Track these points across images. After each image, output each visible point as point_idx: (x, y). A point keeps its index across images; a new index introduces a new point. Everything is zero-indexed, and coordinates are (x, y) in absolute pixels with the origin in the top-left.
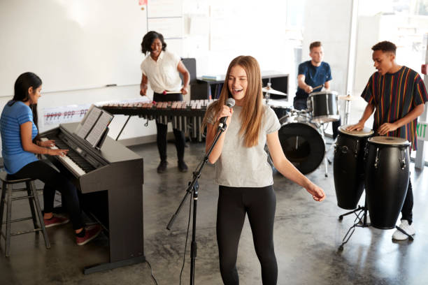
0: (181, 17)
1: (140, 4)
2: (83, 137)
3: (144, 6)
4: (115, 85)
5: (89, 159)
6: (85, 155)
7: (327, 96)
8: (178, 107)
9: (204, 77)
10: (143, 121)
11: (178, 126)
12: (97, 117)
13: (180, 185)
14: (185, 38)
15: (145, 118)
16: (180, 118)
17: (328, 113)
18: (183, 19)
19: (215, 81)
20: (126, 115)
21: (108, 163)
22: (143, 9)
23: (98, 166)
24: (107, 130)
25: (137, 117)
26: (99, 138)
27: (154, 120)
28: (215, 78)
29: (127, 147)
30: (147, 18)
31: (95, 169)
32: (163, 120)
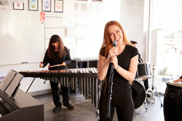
0: (62, 28)
1: (41, 20)
2: (3, 90)
3: (43, 21)
4: (27, 63)
5: (6, 105)
6: (4, 103)
7: (145, 65)
8: (63, 72)
9: (74, 58)
10: (42, 80)
11: (63, 83)
12: (13, 77)
13: (64, 118)
14: (64, 38)
15: (44, 79)
16: (65, 78)
17: (146, 74)
18: (63, 29)
19: (80, 60)
20: (32, 77)
21: (18, 108)
22: (42, 23)
23: (12, 110)
24: (19, 85)
25: (39, 78)
26: (13, 90)
27: (49, 80)
28: (80, 59)
29: (33, 96)
30: (45, 28)
31: (10, 112)
32: (55, 80)
